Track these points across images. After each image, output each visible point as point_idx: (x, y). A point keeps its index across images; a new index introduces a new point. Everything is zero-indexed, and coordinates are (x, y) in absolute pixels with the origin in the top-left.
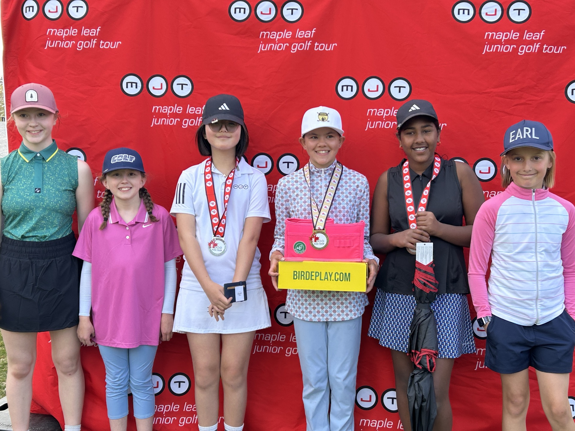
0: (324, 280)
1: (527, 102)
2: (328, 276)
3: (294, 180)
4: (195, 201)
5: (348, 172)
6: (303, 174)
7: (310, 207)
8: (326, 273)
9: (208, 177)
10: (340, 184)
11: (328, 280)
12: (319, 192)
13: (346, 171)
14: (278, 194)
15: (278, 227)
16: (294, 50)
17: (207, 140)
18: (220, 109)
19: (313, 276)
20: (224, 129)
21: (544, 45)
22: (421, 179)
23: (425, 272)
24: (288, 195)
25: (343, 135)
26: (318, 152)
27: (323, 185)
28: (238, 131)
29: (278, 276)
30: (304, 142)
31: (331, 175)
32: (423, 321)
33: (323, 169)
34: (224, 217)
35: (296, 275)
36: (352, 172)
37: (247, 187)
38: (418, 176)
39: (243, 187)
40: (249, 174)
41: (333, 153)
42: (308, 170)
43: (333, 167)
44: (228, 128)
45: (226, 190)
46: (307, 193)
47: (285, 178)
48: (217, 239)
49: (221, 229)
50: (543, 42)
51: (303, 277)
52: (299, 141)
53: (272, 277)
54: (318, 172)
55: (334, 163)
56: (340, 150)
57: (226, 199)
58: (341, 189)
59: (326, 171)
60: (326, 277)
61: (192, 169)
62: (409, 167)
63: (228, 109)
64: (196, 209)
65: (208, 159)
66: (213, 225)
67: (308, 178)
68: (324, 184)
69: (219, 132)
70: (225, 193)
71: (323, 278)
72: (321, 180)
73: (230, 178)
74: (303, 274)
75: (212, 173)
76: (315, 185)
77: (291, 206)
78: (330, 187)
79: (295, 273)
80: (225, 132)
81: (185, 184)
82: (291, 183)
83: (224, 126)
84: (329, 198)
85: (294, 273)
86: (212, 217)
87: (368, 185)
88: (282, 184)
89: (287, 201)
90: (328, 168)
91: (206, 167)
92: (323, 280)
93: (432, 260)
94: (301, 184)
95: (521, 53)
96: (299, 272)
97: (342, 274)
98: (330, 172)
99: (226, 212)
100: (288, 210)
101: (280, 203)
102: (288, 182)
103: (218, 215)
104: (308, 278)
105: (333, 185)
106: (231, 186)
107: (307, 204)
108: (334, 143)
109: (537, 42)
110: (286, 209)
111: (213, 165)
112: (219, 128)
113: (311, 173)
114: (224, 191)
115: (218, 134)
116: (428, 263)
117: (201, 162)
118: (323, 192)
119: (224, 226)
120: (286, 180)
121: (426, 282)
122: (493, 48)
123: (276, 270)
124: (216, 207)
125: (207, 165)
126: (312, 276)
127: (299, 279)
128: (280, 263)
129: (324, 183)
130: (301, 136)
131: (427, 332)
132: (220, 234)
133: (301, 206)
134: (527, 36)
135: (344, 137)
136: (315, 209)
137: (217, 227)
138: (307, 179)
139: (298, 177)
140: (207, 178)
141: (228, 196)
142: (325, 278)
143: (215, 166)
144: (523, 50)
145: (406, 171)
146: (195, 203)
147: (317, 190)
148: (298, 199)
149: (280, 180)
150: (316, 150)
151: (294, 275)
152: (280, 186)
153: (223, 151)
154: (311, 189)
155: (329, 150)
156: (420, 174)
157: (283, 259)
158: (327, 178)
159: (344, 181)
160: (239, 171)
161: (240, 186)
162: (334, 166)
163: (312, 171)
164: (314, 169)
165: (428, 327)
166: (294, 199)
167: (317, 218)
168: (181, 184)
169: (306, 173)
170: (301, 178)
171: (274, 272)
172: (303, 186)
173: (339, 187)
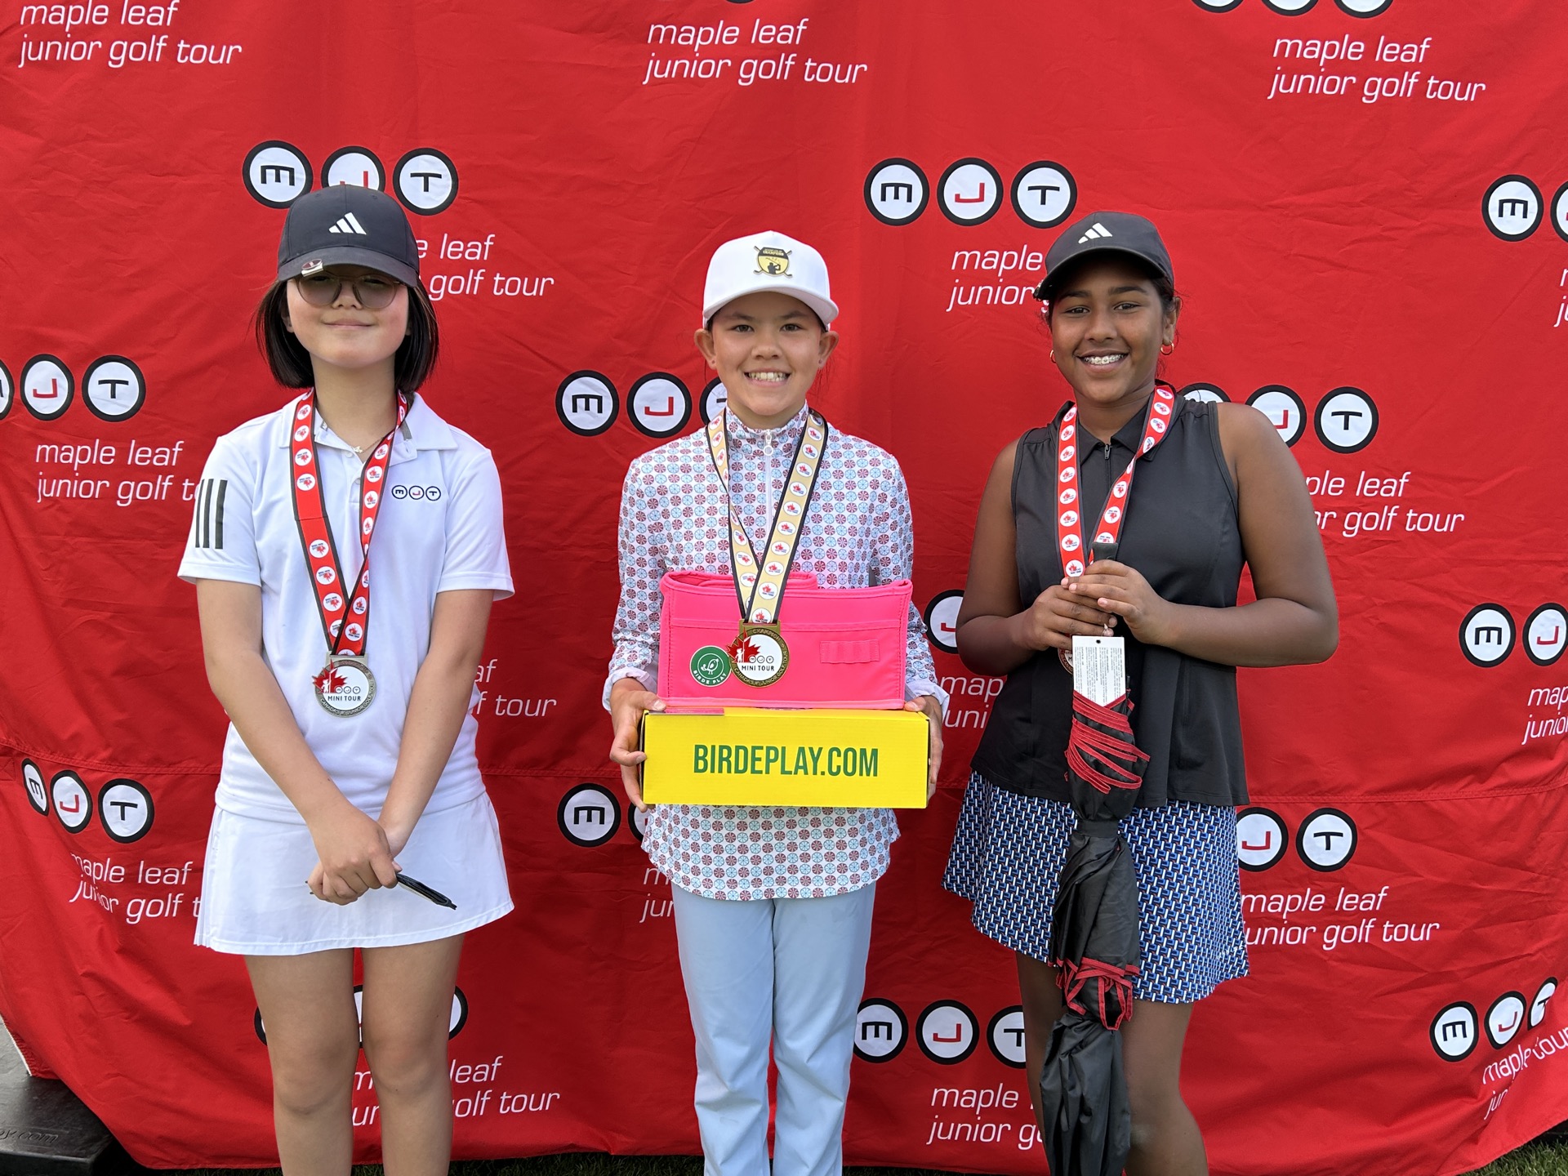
0: (796, 773)
1: (1384, 234)
2: (807, 760)
3: (679, 463)
4: (259, 538)
5: (841, 443)
6: (706, 446)
7: (728, 551)
8: (802, 750)
9: (304, 458)
10: (820, 480)
11: (806, 773)
12: (756, 504)
13: (836, 439)
14: (628, 506)
15: (627, 609)
16: (746, 80)
17: (293, 334)
18: (334, 230)
19: (760, 759)
20: (348, 298)
21: (1430, 79)
22: (1107, 455)
23: (1100, 728)
24: (660, 509)
25: (831, 329)
26: (753, 375)
27: (769, 481)
28: (399, 305)
29: (643, 763)
30: (712, 344)
31: (794, 449)
32: (1089, 876)
33: (768, 432)
34: (360, 590)
35: (703, 758)
36: (853, 443)
37: (437, 495)
38: (1099, 446)
39: (425, 493)
40: (441, 451)
41: (801, 382)
42: (722, 434)
43: (797, 424)
44: (363, 293)
45: (366, 502)
46: (719, 505)
47: (651, 458)
48: (342, 664)
49: (354, 632)
50: (1426, 69)
51: (725, 763)
52: (696, 341)
53: (623, 768)
54: (752, 441)
55: (801, 414)
56: (820, 374)
57: (367, 532)
58: (825, 497)
59: (777, 440)
60: (801, 764)
61: (249, 433)
62: (1077, 421)
63: (360, 230)
64: (266, 561)
65: (304, 397)
66: (326, 618)
67: (721, 458)
68: (773, 479)
69: (332, 307)
70: (364, 513)
71: (790, 767)
72: (761, 466)
73: (378, 463)
74: (725, 752)
75: (312, 444)
76: (744, 482)
77: (668, 544)
78: (791, 487)
79: (701, 752)
80: (354, 306)
81: (224, 484)
82: (667, 474)
83: (347, 288)
84: (790, 519)
85: (697, 752)
86: (320, 592)
87: (902, 479)
88: (641, 476)
89: (658, 527)
90: (785, 428)
91: (297, 424)
92: (790, 773)
93: (1123, 691)
94: (700, 478)
95: (1370, 97)
96: (713, 747)
97: (850, 754)
98: (790, 440)
99: (366, 573)
100: (658, 557)
101: (635, 533)
102: (660, 469)
103: (339, 584)
104: (741, 767)
105: (801, 480)
106: (380, 487)
107: (717, 539)
108: (803, 347)
109: (1411, 68)
110: (654, 551)
111: (319, 420)
112: (331, 294)
113: (731, 443)
114: (357, 505)
115: (330, 315)
116: (1111, 699)
117: (281, 408)
118: (767, 505)
119: (364, 620)
120: (653, 463)
121: (1103, 760)
122: (1297, 84)
123: (638, 742)
124: (334, 559)
125: (301, 417)
126: (754, 759)
127: (713, 771)
128: (649, 721)
129: (772, 476)
130: (702, 327)
131: (1102, 908)
132: (351, 645)
133: (700, 546)
134: (1386, 52)
135: (834, 333)
136: (743, 554)
137: (339, 622)
138: (719, 463)
139: (692, 455)
140: (299, 462)
141: (369, 521)
142: (797, 767)
143: (325, 420)
144: (1376, 91)
145: (1068, 432)
146: (260, 544)
147: (750, 498)
148: (688, 524)
149: (634, 461)
150: (748, 370)
151: (697, 758)
152: (634, 480)
153: (351, 369)
154: (731, 494)
155: (788, 371)
156: (1106, 439)
157: (659, 705)
158: (781, 458)
159: (832, 469)
160: (409, 441)
161: (416, 490)
162: (802, 425)
163: (734, 436)
164: (740, 430)
165: (1104, 895)
166: (678, 524)
167: (752, 584)
168: (211, 481)
169: (714, 444)
170: (699, 458)
171: (630, 750)
172: (706, 483)
173: (818, 489)
